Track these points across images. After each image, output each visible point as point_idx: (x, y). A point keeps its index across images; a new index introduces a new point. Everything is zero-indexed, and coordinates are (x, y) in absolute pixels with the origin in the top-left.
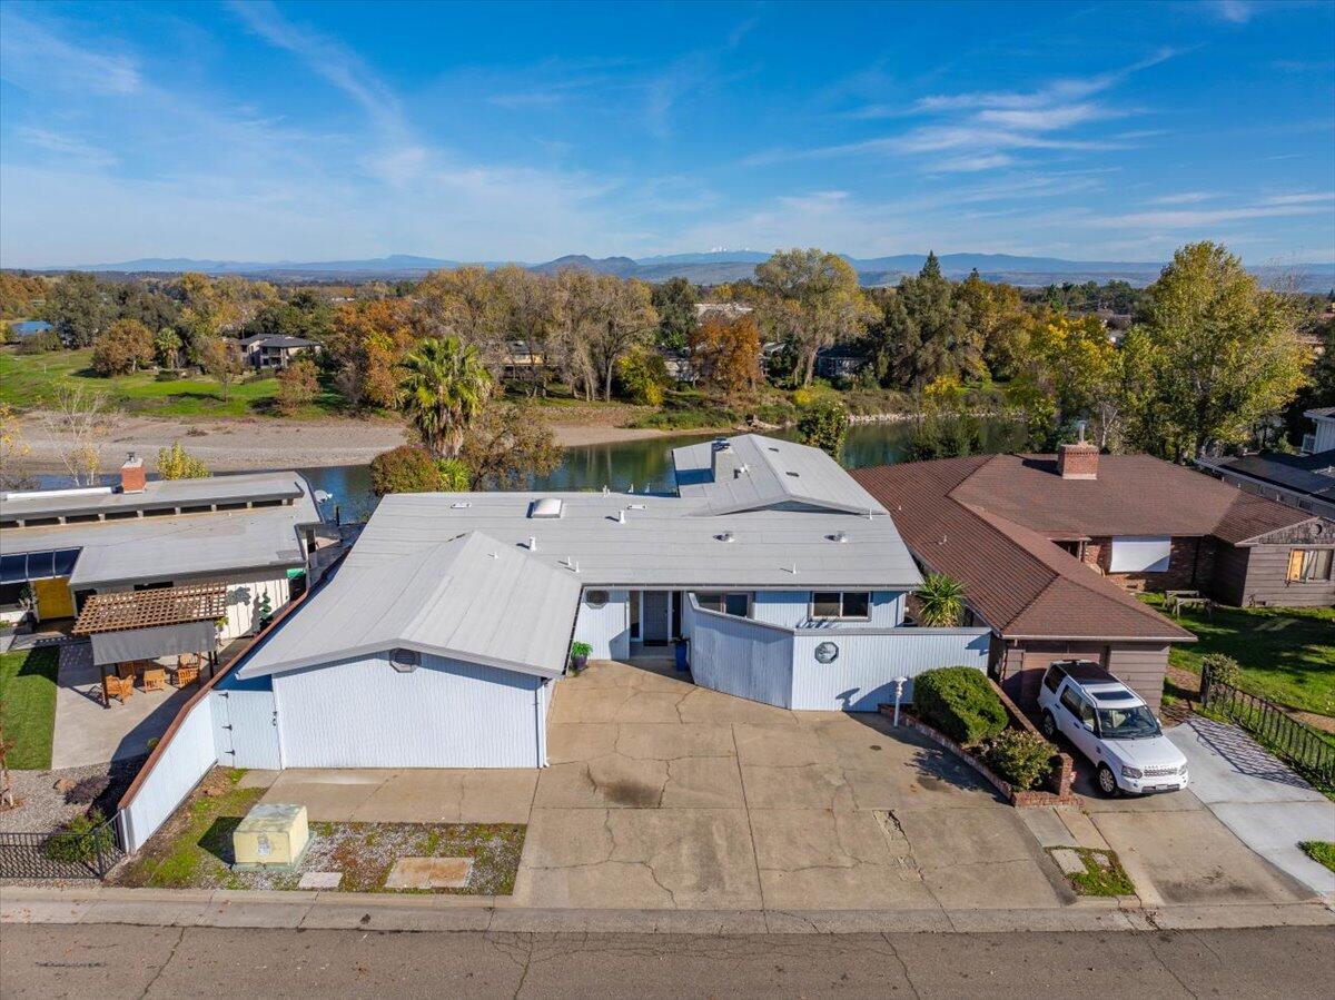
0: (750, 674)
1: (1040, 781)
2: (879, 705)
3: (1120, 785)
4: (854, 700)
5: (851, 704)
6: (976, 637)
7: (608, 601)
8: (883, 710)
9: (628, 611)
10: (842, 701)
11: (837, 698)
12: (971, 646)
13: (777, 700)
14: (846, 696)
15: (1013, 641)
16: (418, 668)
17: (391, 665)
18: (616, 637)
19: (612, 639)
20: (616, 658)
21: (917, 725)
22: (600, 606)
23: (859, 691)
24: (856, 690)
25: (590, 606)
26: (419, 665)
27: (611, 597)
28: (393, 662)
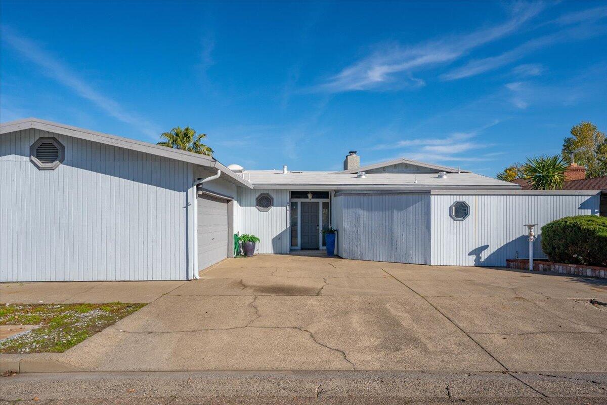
0: (392, 239)
2: (507, 260)
4: (484, 255)
5: (482, 260)
6: (587, 198)
7: (272, 205)
8: (512, 264)
9: (288, 212)
10: (474, 257)
11: (469, 255)
12: (583, 206)
13: (417, 258)
14: (477, 252)
16: (61, 165)
17: (31, 161)
18: (279, 235)
19: (276, 237)
20: (278, 251)
21: (552, 267)
22: (266, 209)
23: (489, 248)
24: (486, 247)
25: (258, 209)
26: (62, 162)
27: (275, 201)
28: (33, 158)
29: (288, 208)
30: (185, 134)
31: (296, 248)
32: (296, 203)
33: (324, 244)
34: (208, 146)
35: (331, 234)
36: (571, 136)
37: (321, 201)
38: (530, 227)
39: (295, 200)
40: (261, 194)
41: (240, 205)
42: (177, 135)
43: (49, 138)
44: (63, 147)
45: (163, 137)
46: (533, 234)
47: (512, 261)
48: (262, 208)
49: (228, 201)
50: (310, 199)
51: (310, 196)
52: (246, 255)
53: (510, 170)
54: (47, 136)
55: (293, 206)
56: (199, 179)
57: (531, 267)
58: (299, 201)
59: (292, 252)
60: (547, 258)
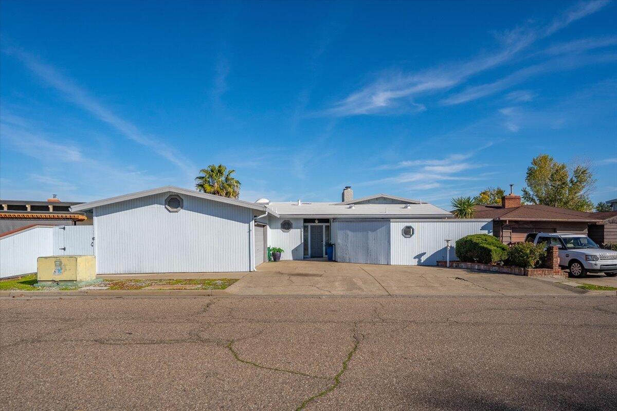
0: (368, 250)
1: (540, 262)
2: (437, 262)
3: (586, 267)
4: (423, 259)
5: (422, 261)
6: (485, 223)
7: (292, 228)
8: (440, 264)
9: (302, 233)
10: (417, 260)
11: (414, 258)
12: (483, 228)
13: (383, 261)
14: (419, 257)
15: (506, 221)
16: (182, 210)
17: (166, 207)
18: (296, 248)
19: (294, 249)
20: (296, 258)
21: (460, 264)
22: (288, 231)
23: (426, 254)
24: (424, 254)
25: (283, 231)
26: (182, 208)
27: (293, 226)
28: (167, 206)
29: (302, 230)
30: (219, 171)
31: (307, 256)
32: (308, 226)
33: (326, 254)
34: (236, 179)
35: (330, 246)
36: (532, 166)
37: (324, 225)
38: (448, 241)
39: (307, 224)
40: (285, 221)
41: (270, 228)
42: (212, 171)
43: (176, 195)
44: (182, 200)
45: (201, 173)
46: (449, 245)
47: (440, 262)
48: (285, 230)
49: (264, 226)
50: (317, 224)
51: (316, 221)
52: (275, 260)
53: (484, 193)
54: (173, 194)
55: (305, 228)
56: (255, 216)
57: (448, 265)
58: (309, 225)
59: (305, 259)
60: (459, 260)
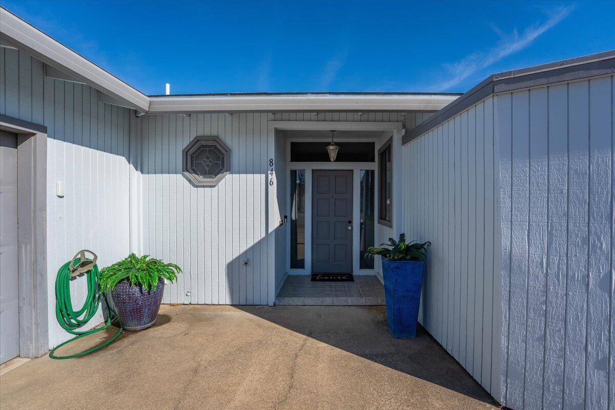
9: (274, 190)
18: (246, 252)
19: (238, 258)
22: (212, 180)
25: (190, 181)
27: (237, 157)
29: (273, 177)
37: (358, 169)
39: (298, 166)
48: (201, 178)
49: (16, 137)
58: (308, 168)
